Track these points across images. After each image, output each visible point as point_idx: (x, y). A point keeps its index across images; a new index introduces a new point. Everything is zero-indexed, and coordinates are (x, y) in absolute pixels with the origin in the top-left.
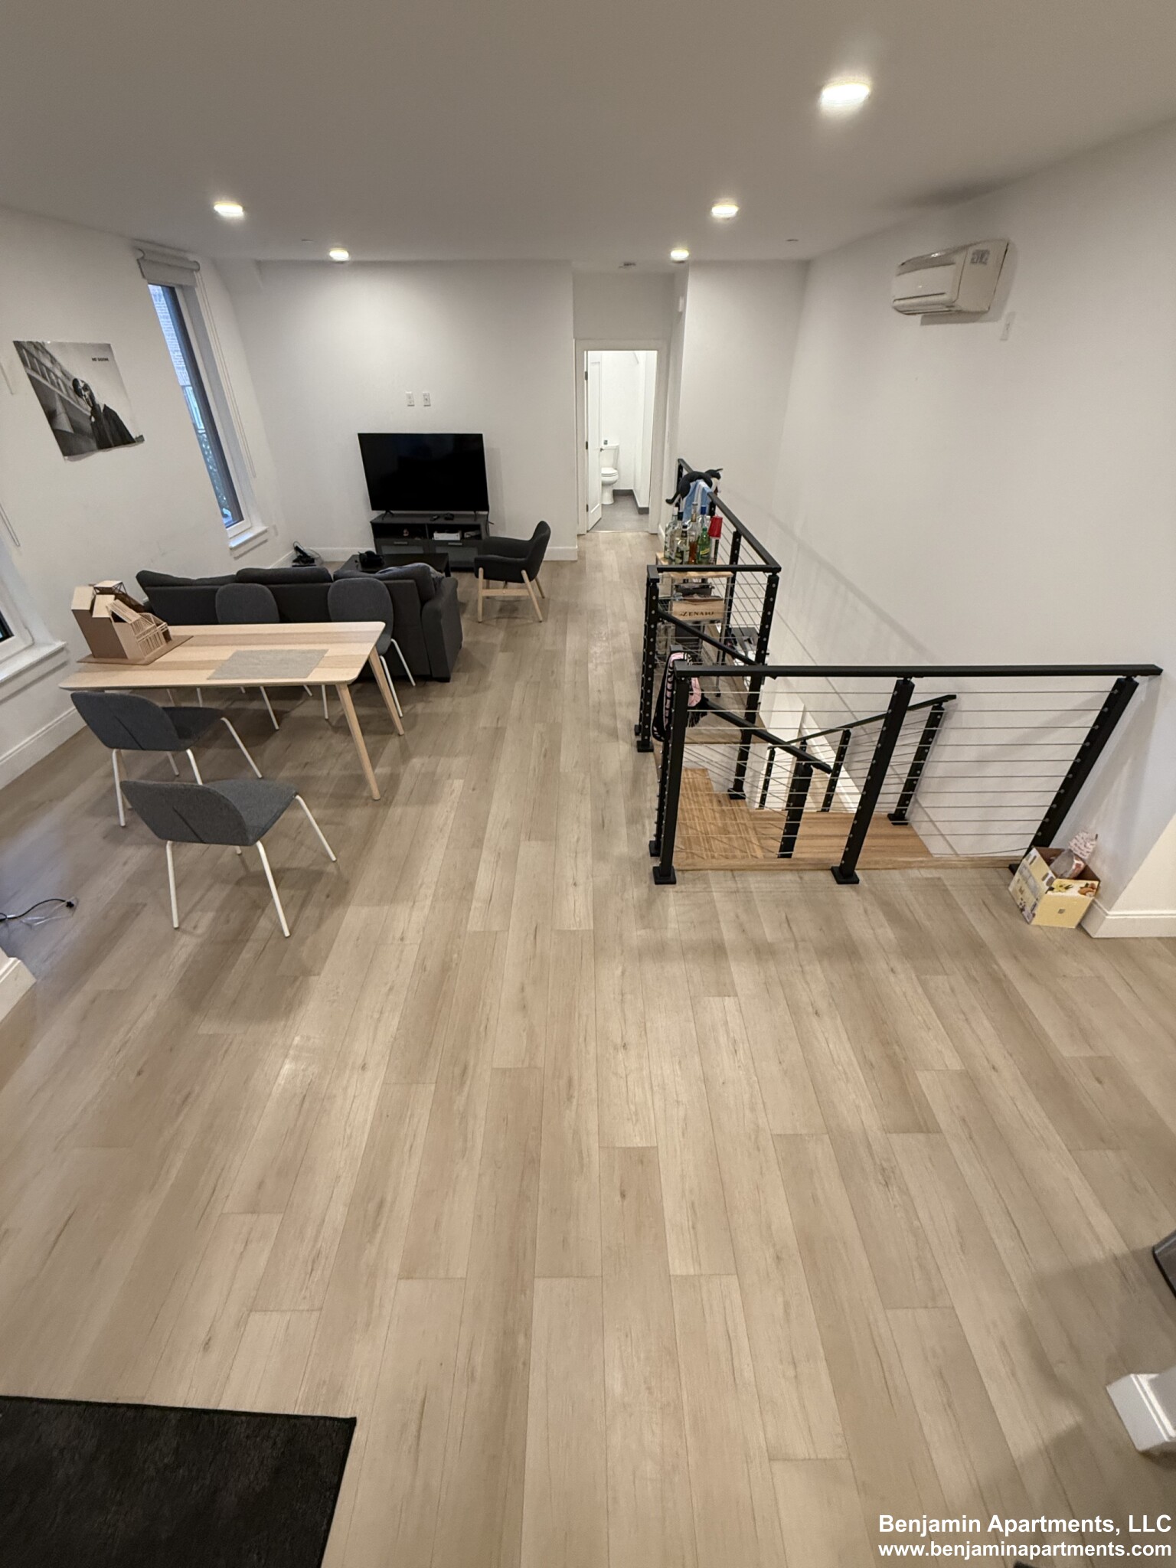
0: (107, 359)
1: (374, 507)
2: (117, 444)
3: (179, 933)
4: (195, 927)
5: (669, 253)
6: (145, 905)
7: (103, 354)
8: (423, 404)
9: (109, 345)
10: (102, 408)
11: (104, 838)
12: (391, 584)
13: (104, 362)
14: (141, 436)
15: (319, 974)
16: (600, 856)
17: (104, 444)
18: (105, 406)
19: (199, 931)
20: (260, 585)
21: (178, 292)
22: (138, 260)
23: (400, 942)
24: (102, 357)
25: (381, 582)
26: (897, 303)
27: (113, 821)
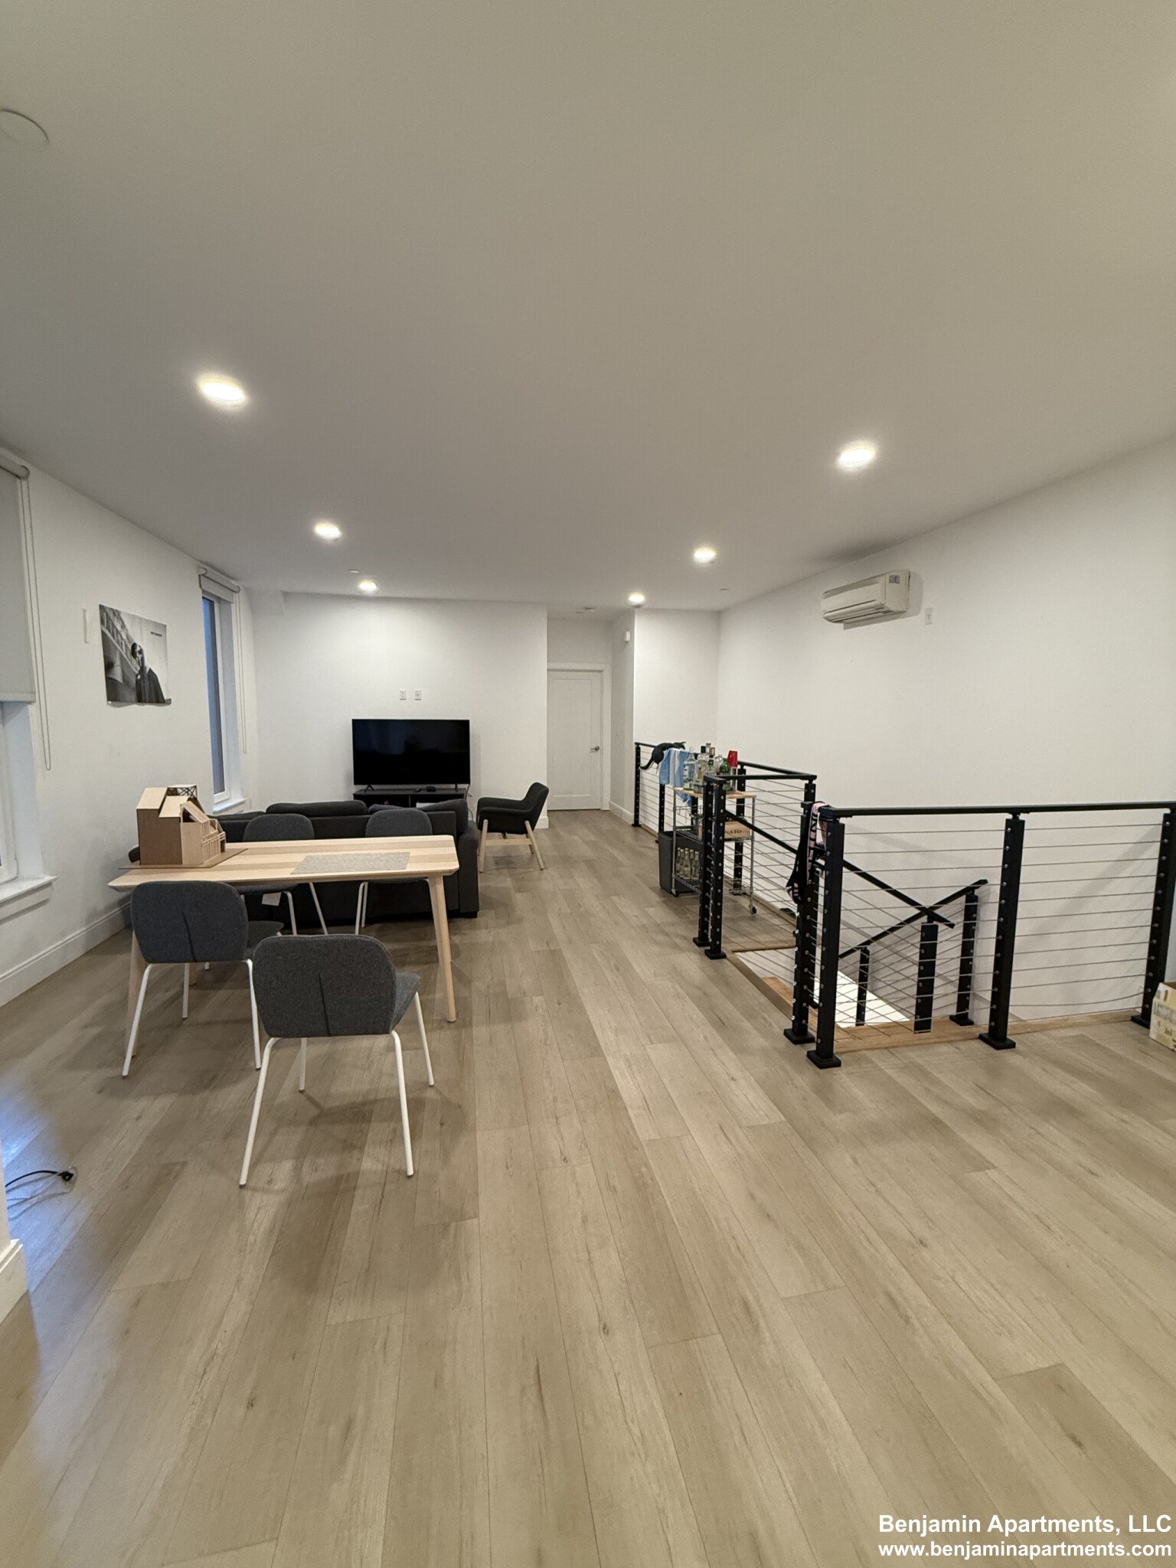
0: (160, 635)
1: (357, 782)
2: (151, 702)
3: (247, 1194)
4: (270, 1182)
5: (628, 597)
6: (184, 1164)
7: (159, 631)
8: (414, 698)
9: (165, 626)
10: (148, 670)
11: (100, 1092)
12: (432, 815)
13: (158, 637)
14: (170, 700)
15: (476, 1216)
16: (740, 1050)
17: (140, 700)
18: (150, 670)
19: (278, 1186)
20: (301, 816)
21: (216, 606)
22: (199, 576)
23: (564, 1164)
24: (157, 632)
25: (424, 813)
26: (828, 614)
27: (111, 1072)
